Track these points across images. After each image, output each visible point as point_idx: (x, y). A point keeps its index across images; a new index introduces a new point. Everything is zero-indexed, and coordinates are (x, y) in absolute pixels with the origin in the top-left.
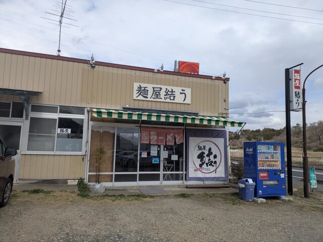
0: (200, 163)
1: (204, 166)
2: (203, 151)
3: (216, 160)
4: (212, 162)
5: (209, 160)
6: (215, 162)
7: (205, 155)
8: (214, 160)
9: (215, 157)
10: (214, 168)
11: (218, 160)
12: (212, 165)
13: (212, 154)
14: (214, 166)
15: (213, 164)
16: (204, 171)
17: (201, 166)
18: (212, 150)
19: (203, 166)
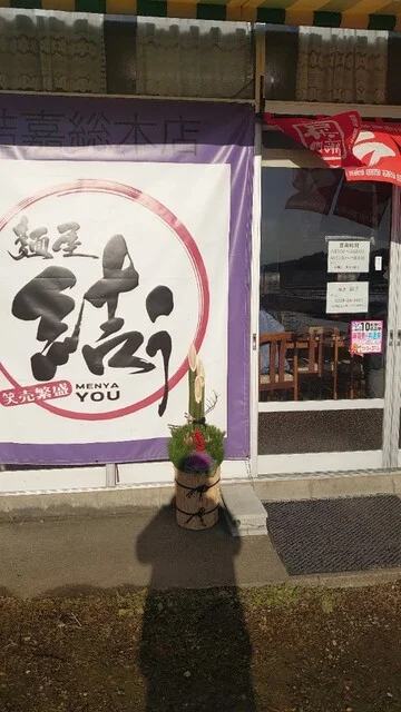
0: (40, 347)
1: (74, 369)
2: (59, 261)
3: (163, 323)
4: (134, 339)
5: (112, 325)
6: (162, 343)
7: (76, 294)
8: (148, 329)
9: (161, 302)
10: (155, 381)
11: (179, 324)
12: (137, 363)
13: (132, 281)
14: (149, 367)
15: (141, 353)
16: (71, 403)
17: (43, 368)
18: (138, 259)
19: (61, 373)
